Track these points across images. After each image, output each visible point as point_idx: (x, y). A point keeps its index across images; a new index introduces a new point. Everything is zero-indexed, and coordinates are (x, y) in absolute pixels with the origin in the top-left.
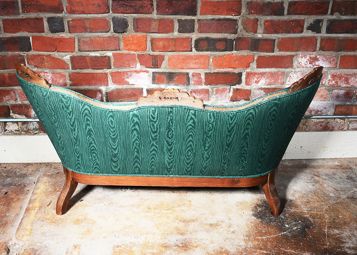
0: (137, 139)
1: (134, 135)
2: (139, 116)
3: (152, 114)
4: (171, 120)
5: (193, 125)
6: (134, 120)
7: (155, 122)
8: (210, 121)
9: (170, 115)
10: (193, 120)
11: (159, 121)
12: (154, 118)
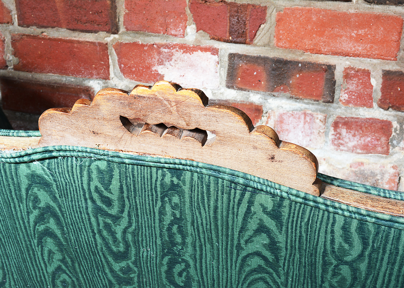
0: (64, 267)
1: (50, 252)
2: (54, 186)
3: (100, 186)
4: (176, 221)
5: (267, 254)
6: (36, 200)
7: (116, 219)
8: (344, 252)
9: (170, 200)
10: (270, 237)
11: (129, 215)
12: (108, 202)
